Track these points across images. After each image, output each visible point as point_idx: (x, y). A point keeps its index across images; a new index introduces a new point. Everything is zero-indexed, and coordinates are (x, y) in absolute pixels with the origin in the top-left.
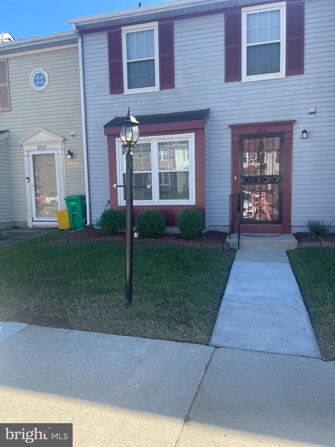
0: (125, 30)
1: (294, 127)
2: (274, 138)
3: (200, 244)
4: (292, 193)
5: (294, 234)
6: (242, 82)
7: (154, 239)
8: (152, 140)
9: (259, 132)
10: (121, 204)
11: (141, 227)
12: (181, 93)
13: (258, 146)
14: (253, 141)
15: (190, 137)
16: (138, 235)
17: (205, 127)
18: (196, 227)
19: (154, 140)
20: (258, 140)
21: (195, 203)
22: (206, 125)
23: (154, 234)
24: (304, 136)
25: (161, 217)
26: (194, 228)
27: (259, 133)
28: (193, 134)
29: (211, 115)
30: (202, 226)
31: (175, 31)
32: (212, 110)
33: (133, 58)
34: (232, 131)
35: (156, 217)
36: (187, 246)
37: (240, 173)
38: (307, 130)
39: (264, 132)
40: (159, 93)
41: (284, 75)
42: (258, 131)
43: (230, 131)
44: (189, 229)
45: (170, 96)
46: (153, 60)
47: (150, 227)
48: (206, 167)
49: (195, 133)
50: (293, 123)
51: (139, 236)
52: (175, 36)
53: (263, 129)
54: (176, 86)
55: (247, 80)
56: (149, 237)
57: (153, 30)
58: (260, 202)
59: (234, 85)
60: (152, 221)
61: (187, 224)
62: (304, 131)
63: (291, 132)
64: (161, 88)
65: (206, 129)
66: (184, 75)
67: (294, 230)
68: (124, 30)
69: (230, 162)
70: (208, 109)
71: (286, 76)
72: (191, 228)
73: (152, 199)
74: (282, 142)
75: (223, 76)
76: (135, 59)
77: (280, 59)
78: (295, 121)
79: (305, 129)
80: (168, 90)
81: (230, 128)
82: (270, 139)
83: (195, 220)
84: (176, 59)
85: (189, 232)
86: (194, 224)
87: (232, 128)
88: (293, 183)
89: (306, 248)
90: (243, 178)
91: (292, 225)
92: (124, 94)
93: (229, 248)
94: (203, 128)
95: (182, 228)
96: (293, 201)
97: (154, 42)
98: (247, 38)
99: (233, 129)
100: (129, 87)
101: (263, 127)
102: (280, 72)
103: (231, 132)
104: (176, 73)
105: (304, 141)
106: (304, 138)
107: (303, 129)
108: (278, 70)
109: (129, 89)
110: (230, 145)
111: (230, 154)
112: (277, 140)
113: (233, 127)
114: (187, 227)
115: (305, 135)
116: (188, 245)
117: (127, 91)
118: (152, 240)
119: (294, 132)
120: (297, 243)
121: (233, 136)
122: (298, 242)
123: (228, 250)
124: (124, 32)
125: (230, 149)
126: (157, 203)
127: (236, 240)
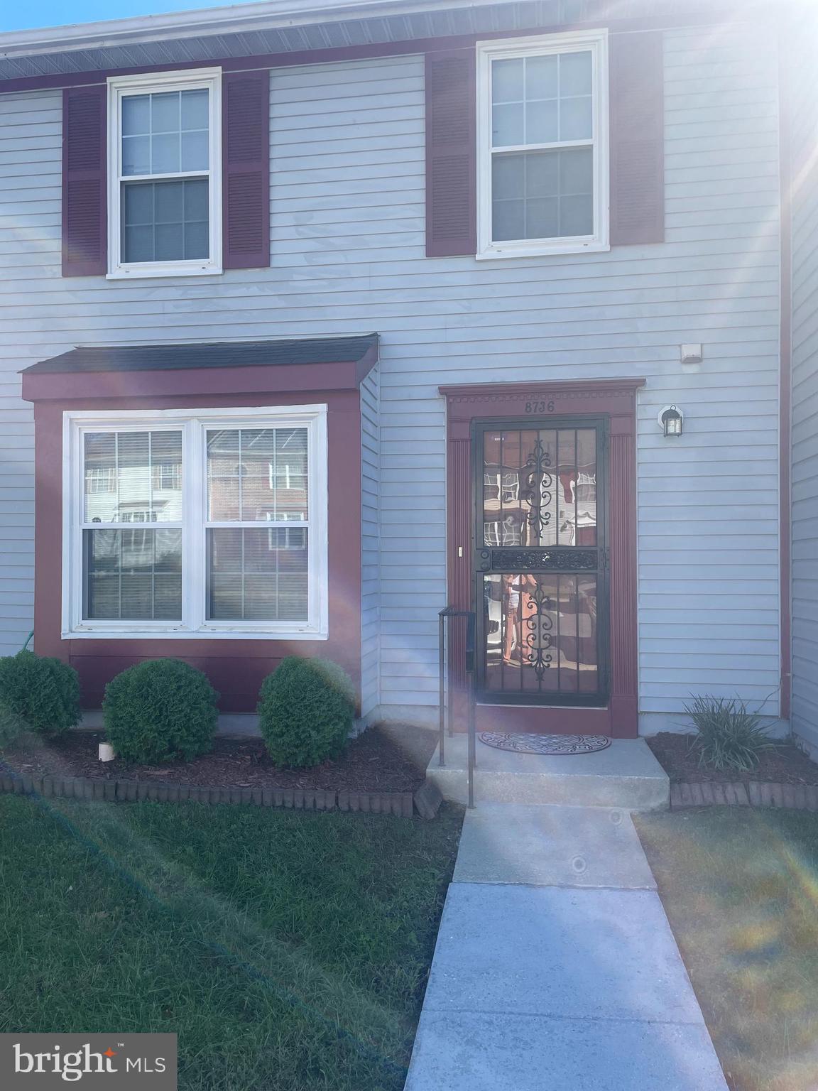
0: (118, 88)
1: (639, 399)
2: (579, 432)
3: (331, 796)
4: (639, 606)
5: (650, 742)
6: (478, 257)
7: (165, 772)
8: (187, 420)
9: (532, 413)
10: (71, 631)
11: (122, 725)
12: (291, 283)
13: (530, 454)
14: (513, 437)
15: (312, 418)
16: (114, 751)
17: (362, 388)
18: (321, 728)
19: (194, 423)
20: (529, 437)
21: (327, 632)
22: (366, 382)
23: (171, 749)
24: (671, 430)
25: (197, 688)
26: (313, 733)
27: (530, 413)
28: (322, 408)
29: (383, 353)
30: (342, 724)
31: (275, 97)
32: (386, 338)
33: (143, 170)
34: (449, 405)
35: (179, 688)
36: (284, 802)
37: (474, 535)
38: (678, 410)
39: (546, 412)
40: (220, 280)
41: (604, 244)
42: (528, 409)
43: (441, 407)
44: (297, 734)
45: (254, 290)
46: (205, 180)
47: (154, 727)
48: (366, 514)
49: (329, 407)
50: (637, 387)
51: (118, 757)
52: (275, 111)
53: (543, 403)
54: (275, 261)
55: (492, 254)
56: (151, 763)
57: (205, 92)
58: (539, 632)
59: (452, 267)
60: (163, 703)
61: (288, 718)
62: (670, 415)
63: (631, 415)
64: (227, 266)
65: (364, 394)
66: (301, 229)
67: (649, 727)
68: (116, 88)
69: (443, 503)
70: (375, 336)
71: (612, 245)
72: (303, 732)
73: (179, 617)
74: (603, 444)
75: (421, 239)
76: (148, 173)
77: (591, 197)
78: (641, 382)
79: (673, 408)
80: (249, 270)
81: (441, 397)
82: (567, 436)
83: (317, 702)
84: (275, 180)
85: (297, 747)
86: (315, 717)
87: (449, 397)
88: (641, 574)
89: (700, 807)
90: (485, 555)
91: (642, 708)
92: (108, 277)
93: (438, 804)
94: (355, 392)
95: (270, 731)
96: (642, 632)
97: (208, 128)
98: (494, 132)
99: (451, 400)
100: (127, 257)
101: (544, 396)
102: (592, 234)
103: (445, 410)
104: (275, 221)
105: (673, 445)
106: (671, 435)
107: (667, 408)
108: (586, 228)
109: (127, 261)
110: (443, 448)
111: (442, 476)
112: (588, 438)
113: (450, 393)
114: (287, 726)
115: (674, 426)
116: (289, 799)
117: (117, 268)
118: (158, 773)
119: (638, 416)
120: (667, 787)
121: (452, 421)
122: (672, 782)
123: (433, 816)
124: (115, 91)
125: (442, 461)
126: (197, 632)
127: (462, 771)
